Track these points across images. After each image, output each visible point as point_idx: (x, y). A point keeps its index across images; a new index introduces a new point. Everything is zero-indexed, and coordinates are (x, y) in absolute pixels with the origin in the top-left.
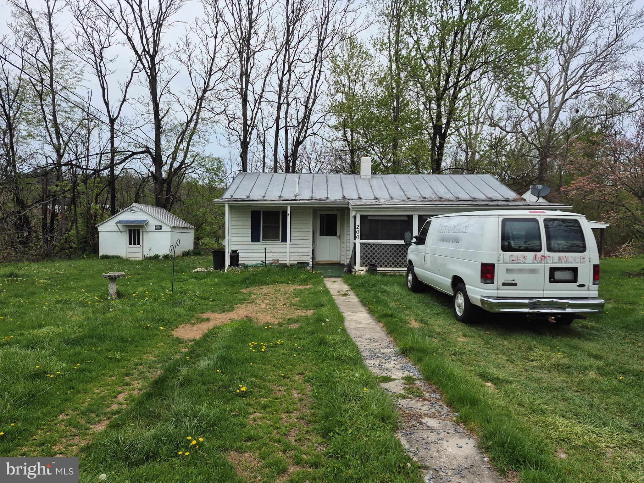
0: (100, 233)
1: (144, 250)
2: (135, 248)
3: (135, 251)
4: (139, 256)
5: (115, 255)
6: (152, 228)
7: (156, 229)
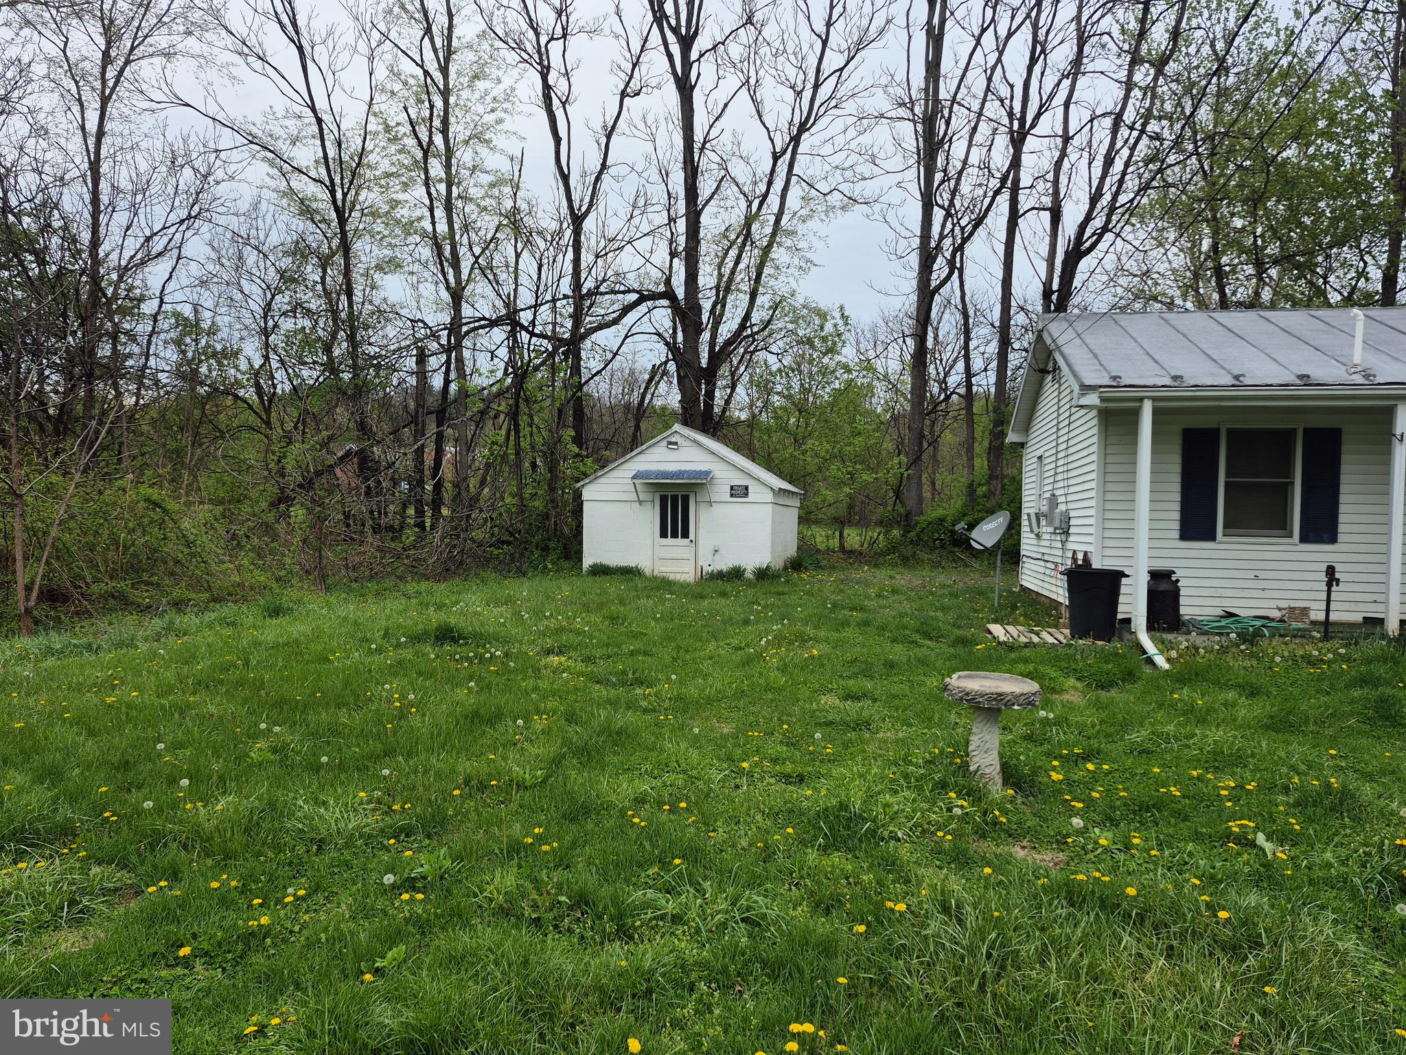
0: (585, 505)
1: (701, 552)
2: (676, 545)
3: (675, 556)
4: (686, 570)
5: (625, 564)
6: (722, 492)
7: (732, 495)
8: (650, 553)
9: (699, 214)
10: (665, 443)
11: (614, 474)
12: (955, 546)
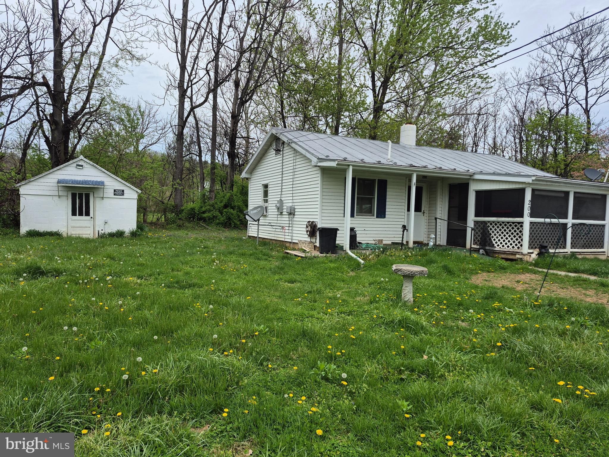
0: (22, 197)
1: (97, 223)
2: (82, 220)
3: (81, 225)
4: (89, 232)
5: (49, 230)
6: (109, 193)
7: (115, 195)
8: (65, 224)
9: (62, 44)
10: (75, 165)
11: (42, 180)
12: (200, 220)
